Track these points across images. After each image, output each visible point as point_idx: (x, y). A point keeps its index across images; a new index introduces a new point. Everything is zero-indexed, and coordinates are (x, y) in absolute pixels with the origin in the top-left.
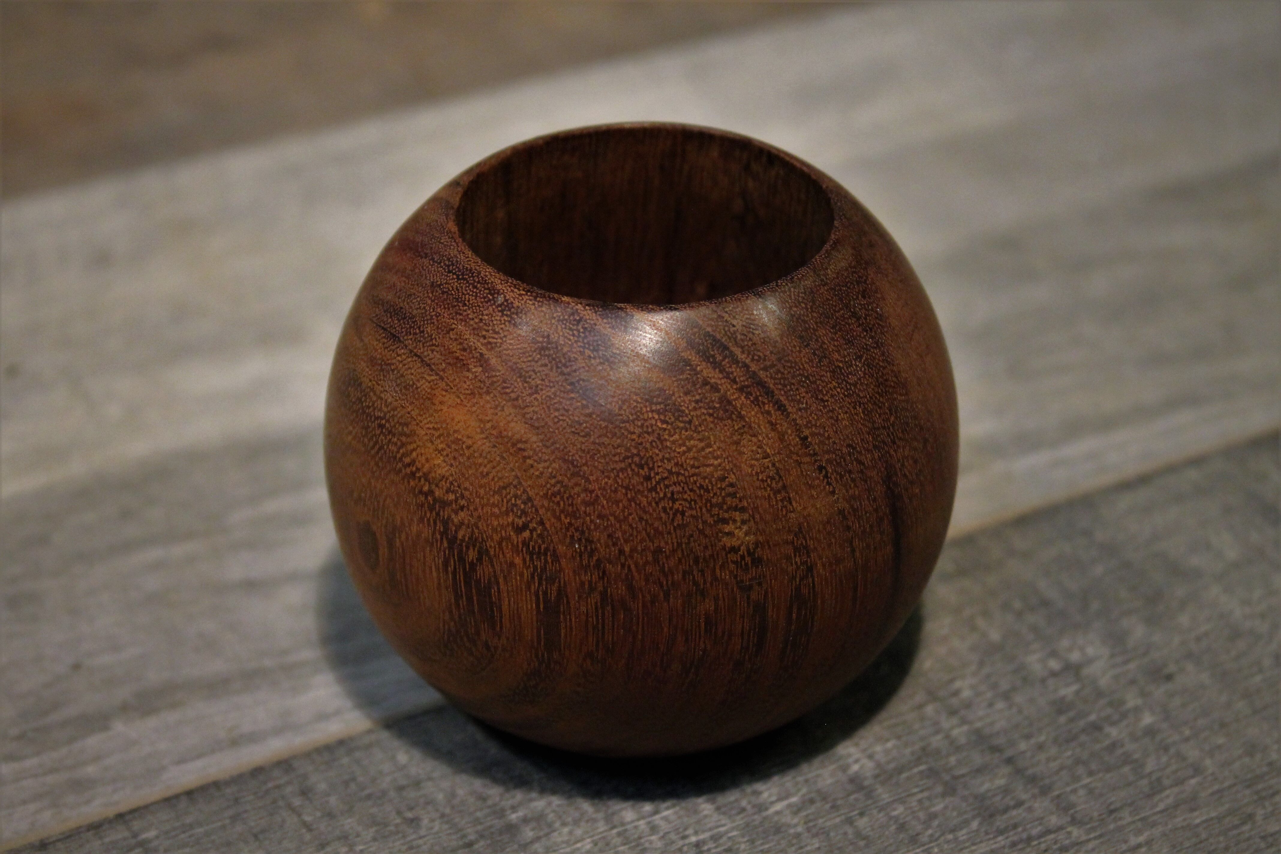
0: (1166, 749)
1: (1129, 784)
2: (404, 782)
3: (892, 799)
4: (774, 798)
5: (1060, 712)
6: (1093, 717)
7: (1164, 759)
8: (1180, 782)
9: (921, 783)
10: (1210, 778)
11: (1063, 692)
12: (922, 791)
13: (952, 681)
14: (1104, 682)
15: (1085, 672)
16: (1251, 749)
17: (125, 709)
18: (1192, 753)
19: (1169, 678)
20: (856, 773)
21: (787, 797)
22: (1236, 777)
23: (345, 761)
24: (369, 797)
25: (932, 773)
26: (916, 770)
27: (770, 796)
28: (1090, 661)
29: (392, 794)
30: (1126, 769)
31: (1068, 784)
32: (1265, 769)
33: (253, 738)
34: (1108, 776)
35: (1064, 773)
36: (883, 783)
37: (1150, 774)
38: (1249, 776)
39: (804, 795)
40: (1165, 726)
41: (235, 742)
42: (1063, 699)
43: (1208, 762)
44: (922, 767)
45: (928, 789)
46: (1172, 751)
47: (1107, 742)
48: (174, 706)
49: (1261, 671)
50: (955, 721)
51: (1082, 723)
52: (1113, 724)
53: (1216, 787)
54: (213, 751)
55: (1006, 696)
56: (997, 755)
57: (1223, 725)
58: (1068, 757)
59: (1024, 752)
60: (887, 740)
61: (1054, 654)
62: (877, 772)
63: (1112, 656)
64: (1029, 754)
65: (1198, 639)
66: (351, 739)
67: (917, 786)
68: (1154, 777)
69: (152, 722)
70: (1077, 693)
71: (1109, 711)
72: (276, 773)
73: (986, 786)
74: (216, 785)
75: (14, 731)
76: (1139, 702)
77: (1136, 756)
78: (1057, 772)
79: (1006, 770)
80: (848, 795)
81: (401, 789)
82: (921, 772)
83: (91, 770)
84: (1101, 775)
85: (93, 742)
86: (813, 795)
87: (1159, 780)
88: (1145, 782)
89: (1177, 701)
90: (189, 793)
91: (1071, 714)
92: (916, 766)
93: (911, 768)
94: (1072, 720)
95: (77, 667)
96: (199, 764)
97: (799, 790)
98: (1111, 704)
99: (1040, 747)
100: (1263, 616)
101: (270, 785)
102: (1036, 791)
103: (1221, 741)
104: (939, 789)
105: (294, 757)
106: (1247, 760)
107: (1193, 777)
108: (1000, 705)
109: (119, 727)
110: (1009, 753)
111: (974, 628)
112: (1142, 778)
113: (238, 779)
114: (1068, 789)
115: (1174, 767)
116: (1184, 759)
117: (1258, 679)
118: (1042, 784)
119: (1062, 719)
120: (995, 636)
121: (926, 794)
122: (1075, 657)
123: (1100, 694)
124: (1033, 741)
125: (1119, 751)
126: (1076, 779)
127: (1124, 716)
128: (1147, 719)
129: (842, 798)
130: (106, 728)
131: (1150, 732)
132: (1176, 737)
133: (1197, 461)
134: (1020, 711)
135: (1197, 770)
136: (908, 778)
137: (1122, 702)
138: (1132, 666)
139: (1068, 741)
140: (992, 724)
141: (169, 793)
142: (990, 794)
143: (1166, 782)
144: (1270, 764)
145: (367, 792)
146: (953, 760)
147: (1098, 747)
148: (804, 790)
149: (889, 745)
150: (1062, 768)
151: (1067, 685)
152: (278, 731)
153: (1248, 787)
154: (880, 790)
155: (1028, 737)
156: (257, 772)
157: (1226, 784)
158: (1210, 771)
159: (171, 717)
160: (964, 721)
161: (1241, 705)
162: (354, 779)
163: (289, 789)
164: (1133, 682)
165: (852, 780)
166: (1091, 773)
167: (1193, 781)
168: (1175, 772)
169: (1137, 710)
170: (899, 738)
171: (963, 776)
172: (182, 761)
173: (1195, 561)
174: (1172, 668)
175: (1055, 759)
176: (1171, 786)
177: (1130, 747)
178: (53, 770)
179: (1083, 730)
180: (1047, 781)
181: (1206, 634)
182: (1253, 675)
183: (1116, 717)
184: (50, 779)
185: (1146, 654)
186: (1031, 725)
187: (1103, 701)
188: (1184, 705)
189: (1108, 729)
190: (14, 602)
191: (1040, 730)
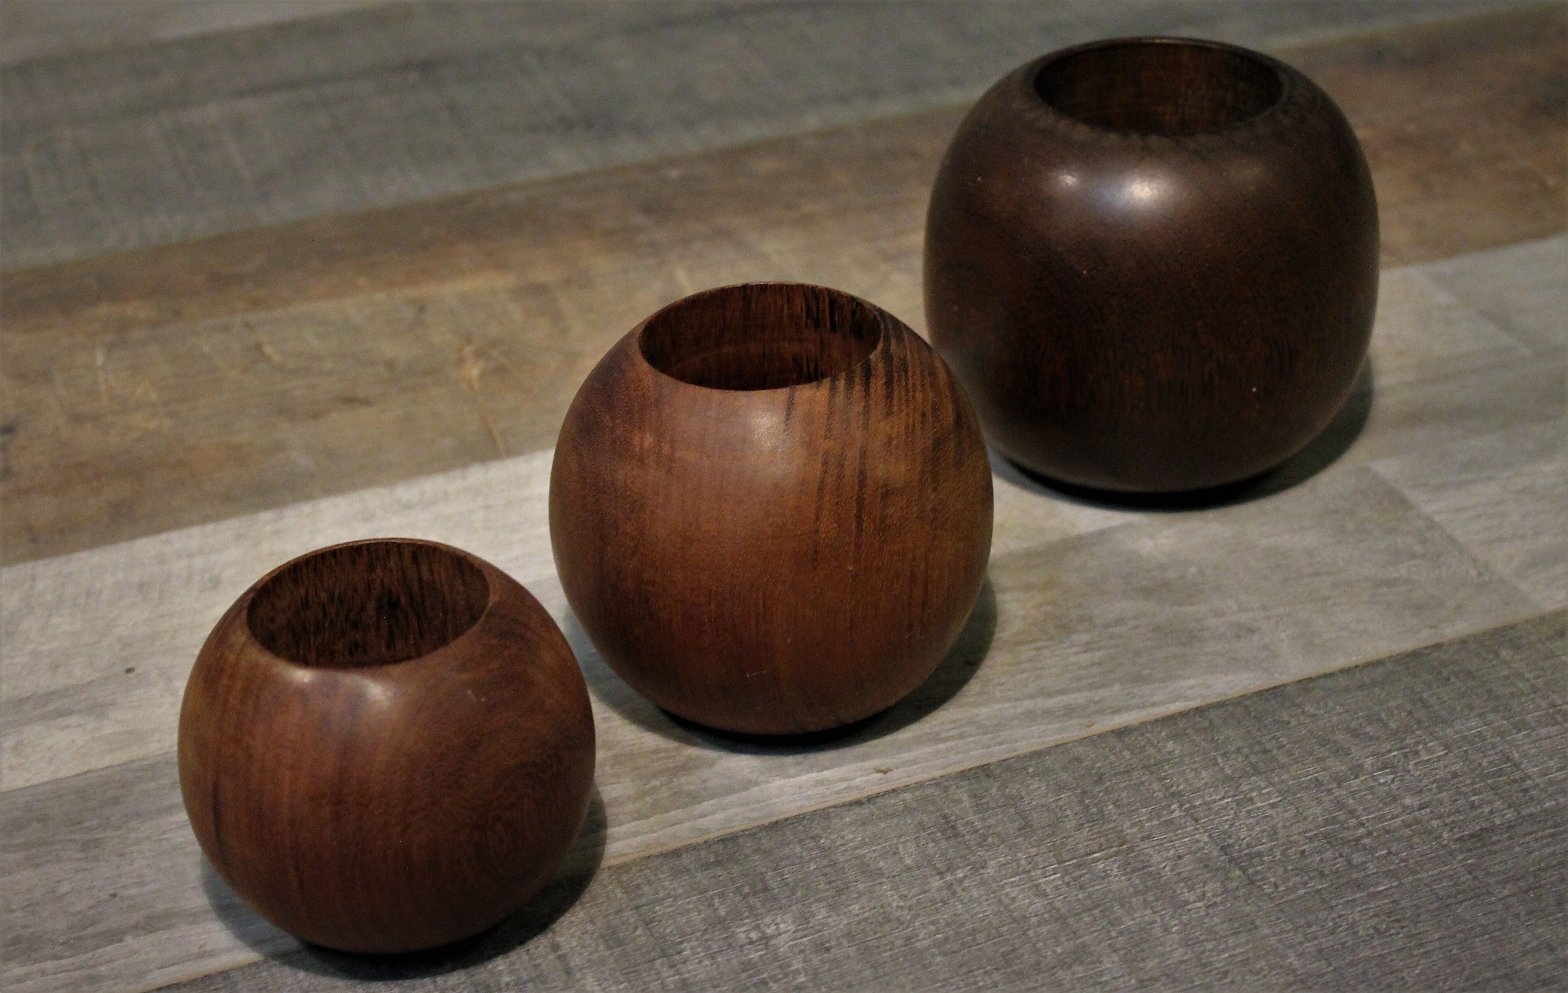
5: (745, 970)
6: (765, 975)
11: (753, 956)
13: (681, 943)
14: (782, 950)
15: (773, 942)
19: (828, 950)
28: (779, 935)
33: (212, 954)
40: (810, 984)
42: (750, 960)
48: (168, 927)
49: (892, 949)
50: (672, 972)
51: (755, 979)
52: (776, 981)
54: (184, 961)
55: (713, 957)
60: (622, 983)
61: (757, 928)
63: (796, 932)
65: (859, 923)
69: (151, 938)
70: (762, 957)
71: (778, 971)
72: (219, 979)
74: (178, 985)
75: (62, 939)
76: (801, 966)
83: (104, 969)
85: (110, 950)
89: (826, 967)
91: (751, 972)
94: (750, 977)
95: (114, 896)
96: (173, 969)
98: (780, 967)
100: (910, 908)
105: (232, 969)
108: (707, 963)
109: (129, 940)
111: (711, 905)
113: (193, 982)
117: (888, 954)
119: (744, 975)
120: (722, 913)
122: (770, 931)
123: (776, 959)
127: (786, 975)
128: (801, 979)
130: (121, 941)
134: (718, 967)
137: (789, 966)
138: (806, 939)
140: (696, 976)
149: (622, 986)
151: (758, 951)
156: (207, 978)
159: (163, 935)
160: (678, 973)
164: (801, 951)
169: (797, 971)
170: (630, 982)
173: (882, 864)
174: (833, 943)
178: (81, 968)
179: (755, 984)
181: (866, 919)
182: (886, 951)
183: (780, 976)
184: (76, 974)
185: (820, 931)
186: (721, 978)
187: (777, 964)
188: (829, 970)
189: (771, 984)
190: (85, 846)
191: (725, 982)
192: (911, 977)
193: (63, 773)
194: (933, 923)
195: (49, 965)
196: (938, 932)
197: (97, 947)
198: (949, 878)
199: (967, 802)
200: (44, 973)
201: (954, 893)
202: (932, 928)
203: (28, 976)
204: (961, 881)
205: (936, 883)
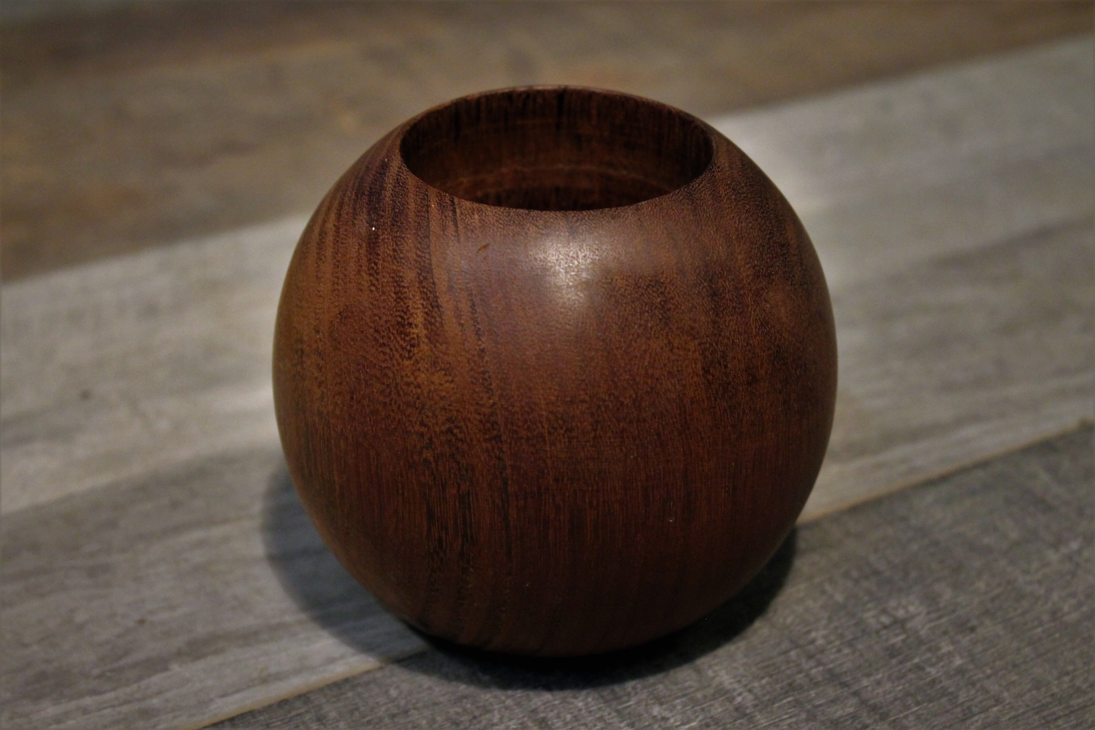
0: (973, 684)
1: (947, 712)
2: (396, 711)
3: (767, 724)
4: (678, 723)
5: (892, 656)
6: (916, 660)
7: (973, 692)
8: (985, 710)
9: (790, 711)
10: (1007, 707)
11: (893, 641)
12: (791, 717)
13: (809, 632)
14: (923, 633)
15: (909, 625)
16: (1038, 685)
17: (179, 655)
18: (994, 688)
19: (973, 629)
20: (740, 703)
21: (688, 722)
22: (1027, 706)
23: (350, 694)
24: (369, 722)
25: (797, 703)
26: (785, 701)
27: (675, 721)
28: (912, 617)
29: (387, 720)
30: (944, 700)
31: (901, 712)
32: (1048, 700)
33: (278, 677)
34: (931, 705)
35: (897, 703)
36: (760, 712)
37: (963, 703)
38: (1037, 705)
39: (701, 721)
40: (971, 666)
41: (265, 680)
42: (893, 645)
43: (1006, 694)
44: (790, 699)
45: (795, 715)
46: (978, 685)
47: (929, 679)
48: (217, 652)
49: (1041, 624)
50: (812, 663)
51: (908, 665)
52: (932, 665)
53: (1013, 714)
54: (249, 687)
55: (850, 644)
56: (846, 689)
57: (1015, 666)
58: (900, 691)
59: (867, 687)
60: (763, 678)
61: (884, 611)
62: (756, 702)
63: (929, 613)
64: (870, 688)
65: (993, 600)
66: (354, 677)
67: (787, 714)
68: (965, 707)
69: (201, 664)
70: (904, 641)
71: (929, 655)
72: (298, 704)
73: (839, 713)
74: (252, 713)
75: (96, 672)
76: (951, 648)
77: (950, 690)
78: (892, 703)
79: (853, 701)
80: (735, 721)
81: (393, 716)
82: (789, 702)
83: (155, 702)
84: (925, 704)
85: (156, 679)
86: (708, 720)
87: (969, 708)
88: (959, 709)
89: (979, 648)
90: (232, 720)
91: (900, 658)
92: (785, 698)
93: (781, 700)
94: (901, 662)
95: (142, 622)
96: (238, 696)
97: (697, 717)
98: (930, 650)
99: (879, 683)
100: (1040, 582)
101: (293, 713)
102: (877, 717)
103: (1014, 678)
104: (804, 716)
106: (1034, 692)
107: (995, 706)
108: (846, 651)
109: (175, 668)
110: (856, 687)
111: (823, 592)
112: (957, 706)
113: (268, 709)
114: (901, 715)
115: (981, 698)
116: (987, 692)
117: (1039, 630)
118: (881, 711)
119: (894, 661)
120: (839, 598)
121: (793, 720)
122: (901, 613)
123: (921, 642)
124: (872, 678)
125: (939, 686)
126: (908, 707)
127: (940, 659)
128: (958, 662)
129: (730, 723)
130: (166, 669)
131: (961, 671)
132: (981, 675)
133: (984, 464)
134: (861, 655)
135: (998, 701)
136: (779, 707)
137: (938, 649)
138: (944, 620)
139: (899, 678)
140: (841, 665)
141: (216, 720)
142: (842, 720)
143: (975, 710)
144: (1053, 695)
145: (367, 719)
146: (813, 693)
147: (921, 683)
148: (701, 717)
149: (764, 681)
150: (896, 699)
151: (897, 635)
152: (298, 672)
153: (1037, 713)
154: (759, 717)
155: (868, 675)
156: (283, 703)
157: (1021, 711)
158: (1007, 701)
159: (215, 661)
160: (819, 664)
161: (1027, 650)
162: (357, 709)
163: (308, 717)
164: (945, 633)
165: (737, 709)
166: (918, 703)
167: (995, 709)
168: (981, 702)
169: (950, 654)
170: (771, 676)
171: (821, 705)
172: (224, 695)
173: (987, 540)
174: (974, 622)
175: (890, 693)
176: (979, 713)
177: (946, 683)
178: (126, 702)
179: (910, 670)
180: (885, 710)
181: (998, 596)
182: (1035, 627)
183: (934, 660)
184: (125, 709)
185: (954, 611)
186: (870, 666)
187: (924, 648)
188: (985, 650)
189: (928, 669)
190: (92, 572)
191: (877, 670)
192: (1076, 652)
193: (43, 498)
194: (1073, 595)
195: (88, 701)
196: (1080, 605)
197: (140, 678)
198: (1064, 550)
199: (1044, 477)
200: (85, 711)
201: (1078, 565)
202: (1073, 601)
203: (67, 714)
204: (1079, 552)
205: (1052, 556)
